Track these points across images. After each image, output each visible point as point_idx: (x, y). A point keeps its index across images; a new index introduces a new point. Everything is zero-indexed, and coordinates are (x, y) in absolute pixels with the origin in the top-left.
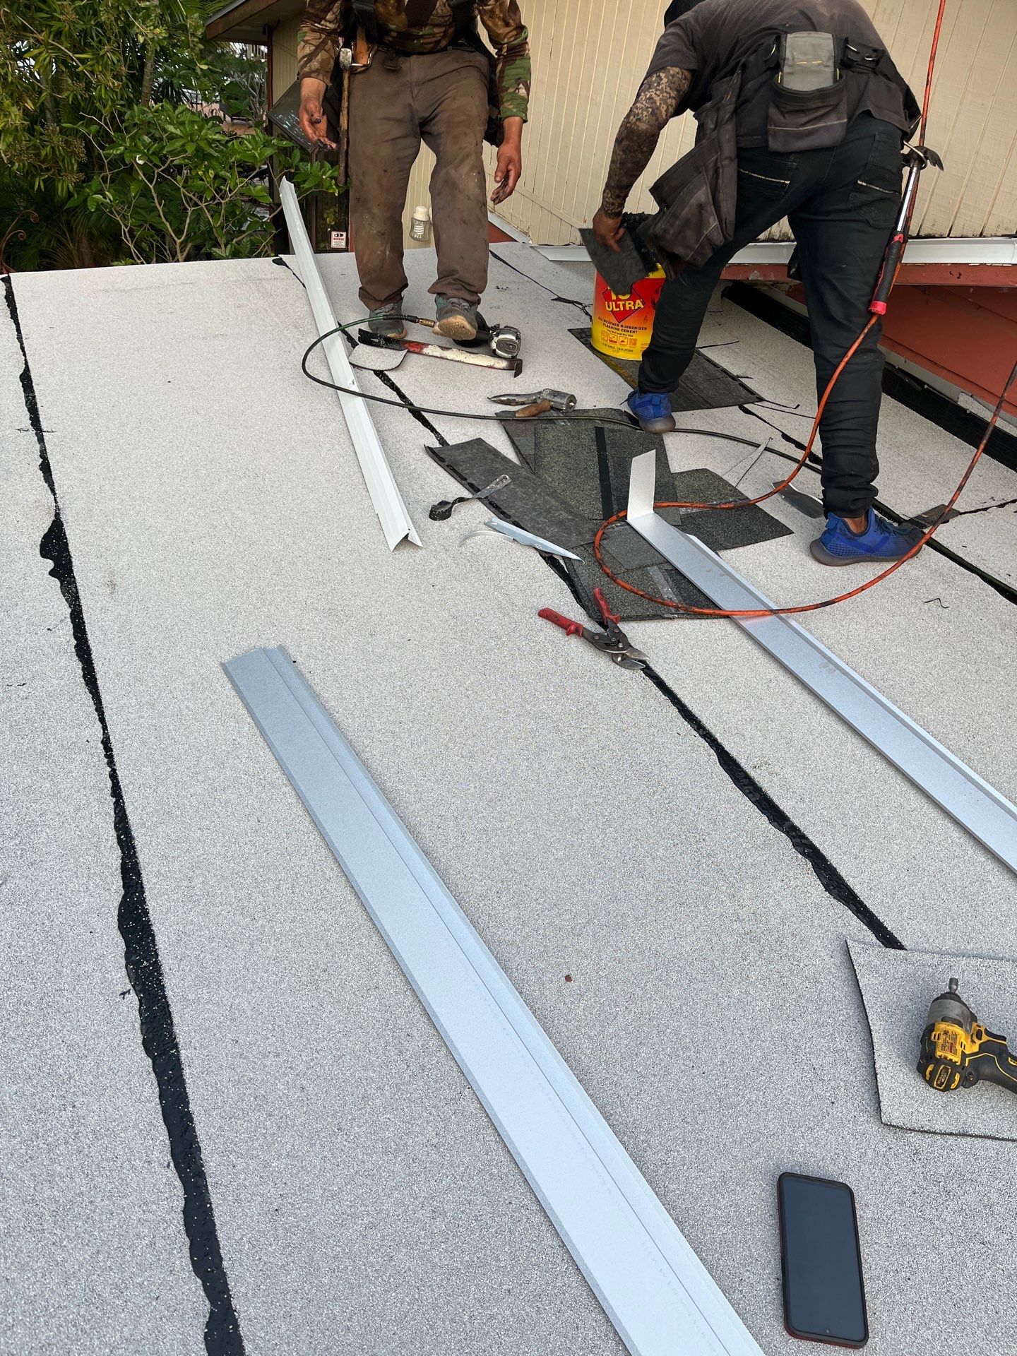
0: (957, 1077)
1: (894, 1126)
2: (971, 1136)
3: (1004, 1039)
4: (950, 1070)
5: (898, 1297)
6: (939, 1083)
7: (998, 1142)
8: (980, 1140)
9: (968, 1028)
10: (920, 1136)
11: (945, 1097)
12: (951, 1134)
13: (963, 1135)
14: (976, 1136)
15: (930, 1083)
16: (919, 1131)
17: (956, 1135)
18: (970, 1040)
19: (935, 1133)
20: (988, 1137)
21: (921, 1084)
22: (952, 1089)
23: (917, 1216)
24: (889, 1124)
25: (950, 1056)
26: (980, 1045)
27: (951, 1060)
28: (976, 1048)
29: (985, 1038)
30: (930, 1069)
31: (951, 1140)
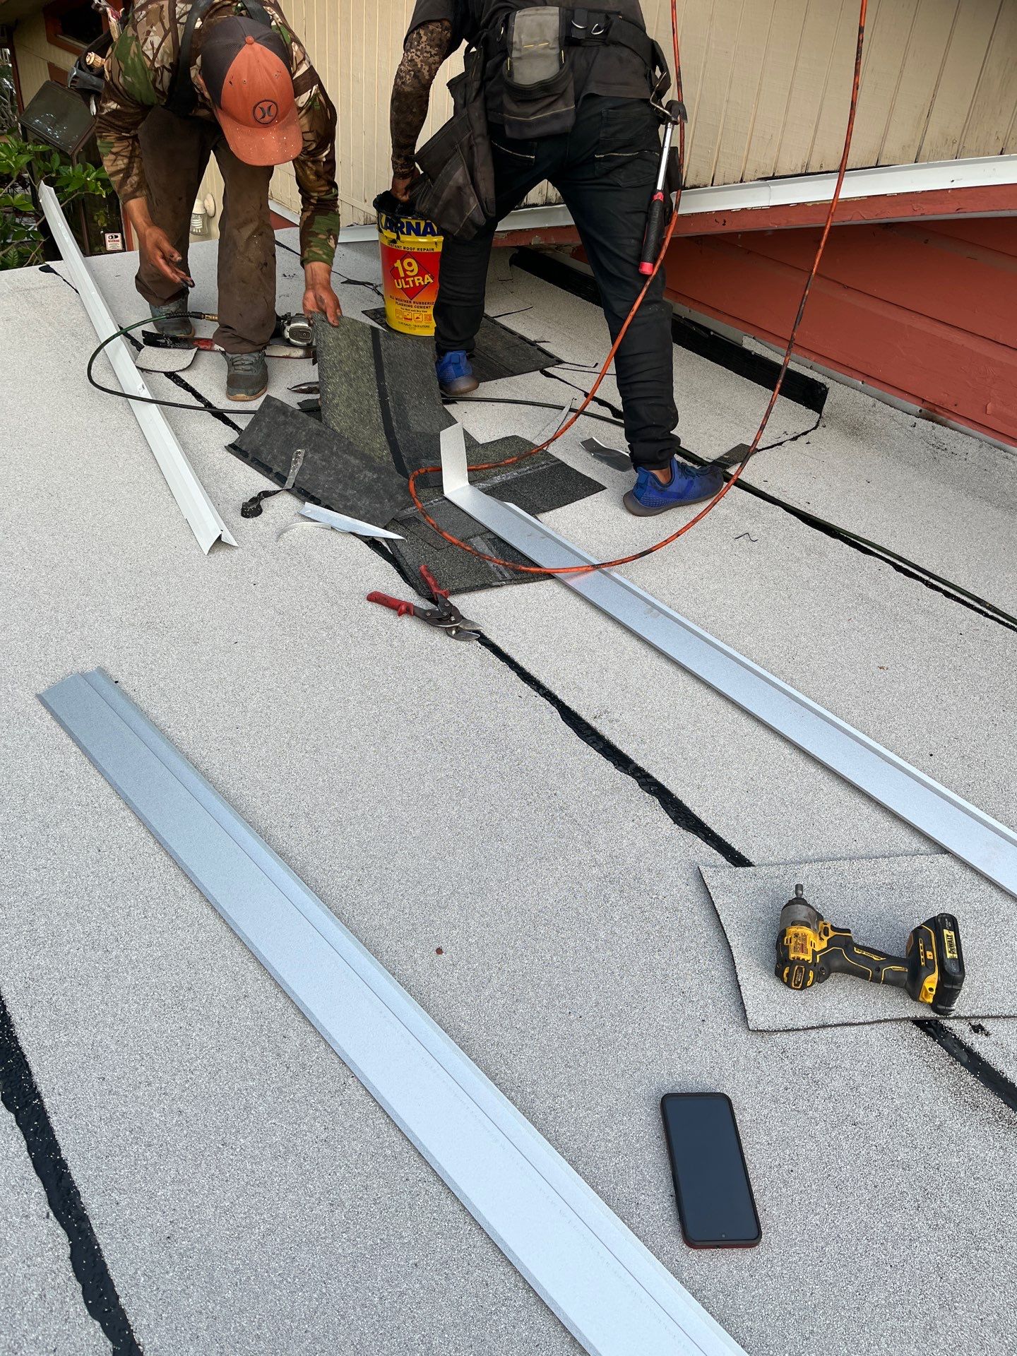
0: (811, 974)
1: (761, 1031)
2: (831, 1026)
3: (848, 931)
4: (804, 969)
5: (784, 1190)
6: (796, 983)
7: (856, 1027)
8: (839, 1028)
9: (816, 927)
10: (785, 1035)
11: (802, 995)
12: (813, 1028)
13: (824, 1026)
14: (836, 1026)
15: (788, 984)
16: (784, 1031)
17: (817, 1028)
18: (818, 938)
19: (798, 1030)
20: (846, 1024)
21: (781, 988)
22: (809, 986)
23: (791, 1110)
24: (756, 1029)
25: (802, 956)
26: (828, 941)
27: (803, 959)
28: (824, 945)
29: (831, 934)
30: (786, 971)
31: (813, 1033)
